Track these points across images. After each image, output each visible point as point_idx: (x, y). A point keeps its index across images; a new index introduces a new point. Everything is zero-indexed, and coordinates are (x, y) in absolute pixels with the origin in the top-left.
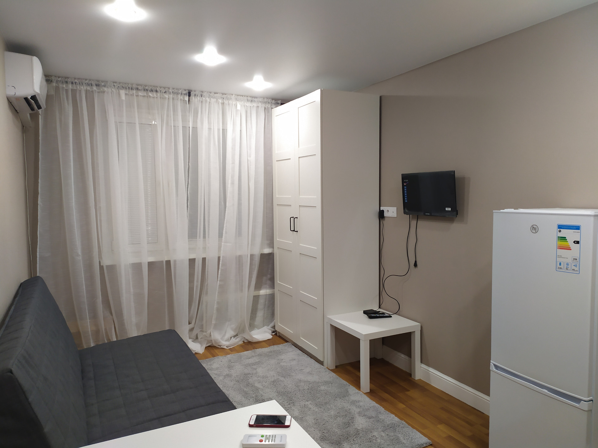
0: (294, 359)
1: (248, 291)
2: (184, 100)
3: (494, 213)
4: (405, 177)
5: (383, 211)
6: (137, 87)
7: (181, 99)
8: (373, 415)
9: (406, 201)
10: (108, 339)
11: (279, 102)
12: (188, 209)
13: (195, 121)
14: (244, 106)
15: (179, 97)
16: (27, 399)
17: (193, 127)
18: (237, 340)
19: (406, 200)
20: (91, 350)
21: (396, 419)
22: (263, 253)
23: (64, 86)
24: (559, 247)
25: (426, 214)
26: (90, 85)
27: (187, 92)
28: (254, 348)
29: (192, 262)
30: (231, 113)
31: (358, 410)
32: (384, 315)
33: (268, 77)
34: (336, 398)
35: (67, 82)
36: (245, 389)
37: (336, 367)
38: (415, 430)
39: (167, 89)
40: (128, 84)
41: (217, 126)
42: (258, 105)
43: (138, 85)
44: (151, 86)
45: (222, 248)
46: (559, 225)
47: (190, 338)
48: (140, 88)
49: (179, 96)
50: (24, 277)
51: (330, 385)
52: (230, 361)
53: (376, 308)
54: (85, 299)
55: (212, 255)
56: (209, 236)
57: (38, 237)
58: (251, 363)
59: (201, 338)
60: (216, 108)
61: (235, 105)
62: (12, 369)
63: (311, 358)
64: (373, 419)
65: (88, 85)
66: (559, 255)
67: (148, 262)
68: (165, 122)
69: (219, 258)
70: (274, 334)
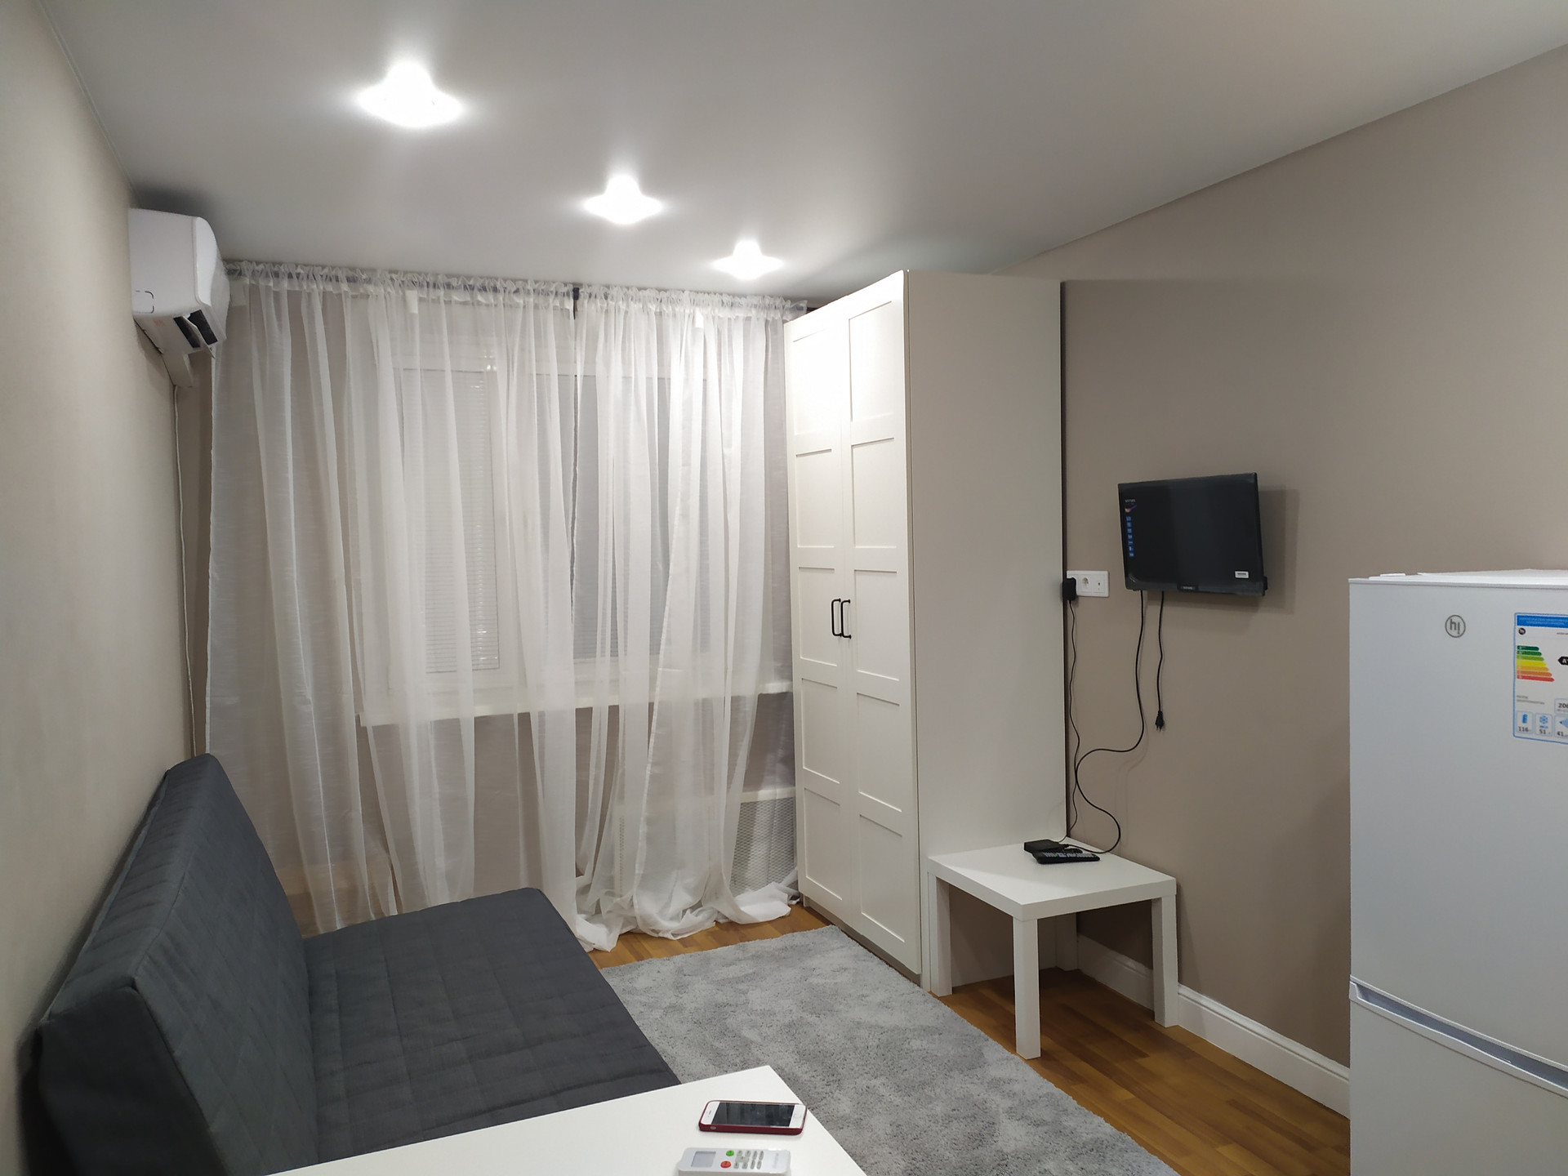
0: (845, 969)
1: (728, 792)
2: (562, 309)
3: (1351, 586)
4: (1128, 493)
5: (1073, 581)
6: (447, 281)
7: (555, 308)
8: (1046, 1118)
9: (1132, 555)
10: (378, 912)
11: (801, 305)
12: (574, 581)
13: (590, 361)
14: (713, 318)
15: (551, 300)
16: (170, 1052)
17: (584, 376)
18: (700, 918)
19: (1132, 552)
20: (335, 937)
21: (1108, 1129)
22: (764, 693)
23: (271, 284)
24: (1520, 674)
25: (1185, 588)
26: (334, 280)
27: (571, 287)
28: (743, 939)
29: (584, 716)
30: (679, 336)
31: (1007, 1103)
32: (1079, 855)
33: (771, 245)
34: (952, 1070)
35: (277, 275)
36: (716, 1044)
37: (955, 990)
38: (1155, 1159)
39: (520, 284)
40: (426, 274)
41: (644, 369)
42: (749, 315)
43: (449, 276)
44: (481, 278)
45: (659, 682)
46: (1518, 616)
47: (580, 911)
48: (454, 284)
49: (551, 298)
50: (175, 755)
51: (937, 1036)
52: (680, 971)
53: (1058, 836)
54: (321, 810)
55: (633, 699)
56: (626, 651)
57: (209, 657)
58: (733, 978)
59: (609, 912)
60: (642, 325)
61: (691, 317)
62: (136, 978)
63: (890, 966)
64: (1045, 1128)
65: (328, 279)
66: (1521, 694)
67: (475, 718)
68: (516, 365)
69: (651, 705)
70: (794, 902)
